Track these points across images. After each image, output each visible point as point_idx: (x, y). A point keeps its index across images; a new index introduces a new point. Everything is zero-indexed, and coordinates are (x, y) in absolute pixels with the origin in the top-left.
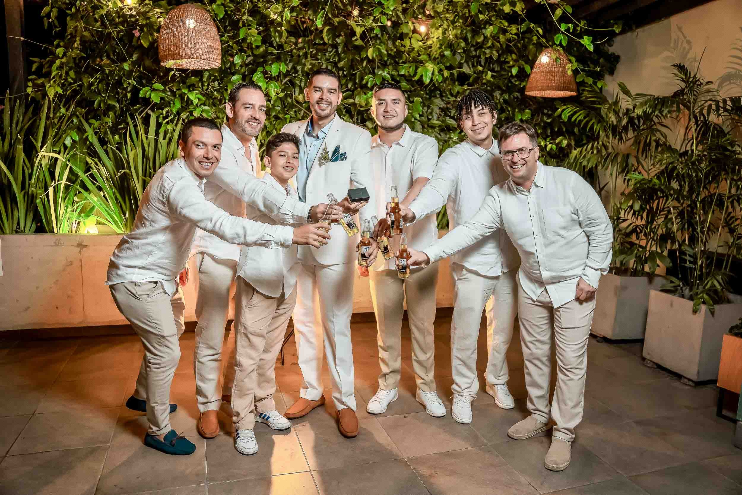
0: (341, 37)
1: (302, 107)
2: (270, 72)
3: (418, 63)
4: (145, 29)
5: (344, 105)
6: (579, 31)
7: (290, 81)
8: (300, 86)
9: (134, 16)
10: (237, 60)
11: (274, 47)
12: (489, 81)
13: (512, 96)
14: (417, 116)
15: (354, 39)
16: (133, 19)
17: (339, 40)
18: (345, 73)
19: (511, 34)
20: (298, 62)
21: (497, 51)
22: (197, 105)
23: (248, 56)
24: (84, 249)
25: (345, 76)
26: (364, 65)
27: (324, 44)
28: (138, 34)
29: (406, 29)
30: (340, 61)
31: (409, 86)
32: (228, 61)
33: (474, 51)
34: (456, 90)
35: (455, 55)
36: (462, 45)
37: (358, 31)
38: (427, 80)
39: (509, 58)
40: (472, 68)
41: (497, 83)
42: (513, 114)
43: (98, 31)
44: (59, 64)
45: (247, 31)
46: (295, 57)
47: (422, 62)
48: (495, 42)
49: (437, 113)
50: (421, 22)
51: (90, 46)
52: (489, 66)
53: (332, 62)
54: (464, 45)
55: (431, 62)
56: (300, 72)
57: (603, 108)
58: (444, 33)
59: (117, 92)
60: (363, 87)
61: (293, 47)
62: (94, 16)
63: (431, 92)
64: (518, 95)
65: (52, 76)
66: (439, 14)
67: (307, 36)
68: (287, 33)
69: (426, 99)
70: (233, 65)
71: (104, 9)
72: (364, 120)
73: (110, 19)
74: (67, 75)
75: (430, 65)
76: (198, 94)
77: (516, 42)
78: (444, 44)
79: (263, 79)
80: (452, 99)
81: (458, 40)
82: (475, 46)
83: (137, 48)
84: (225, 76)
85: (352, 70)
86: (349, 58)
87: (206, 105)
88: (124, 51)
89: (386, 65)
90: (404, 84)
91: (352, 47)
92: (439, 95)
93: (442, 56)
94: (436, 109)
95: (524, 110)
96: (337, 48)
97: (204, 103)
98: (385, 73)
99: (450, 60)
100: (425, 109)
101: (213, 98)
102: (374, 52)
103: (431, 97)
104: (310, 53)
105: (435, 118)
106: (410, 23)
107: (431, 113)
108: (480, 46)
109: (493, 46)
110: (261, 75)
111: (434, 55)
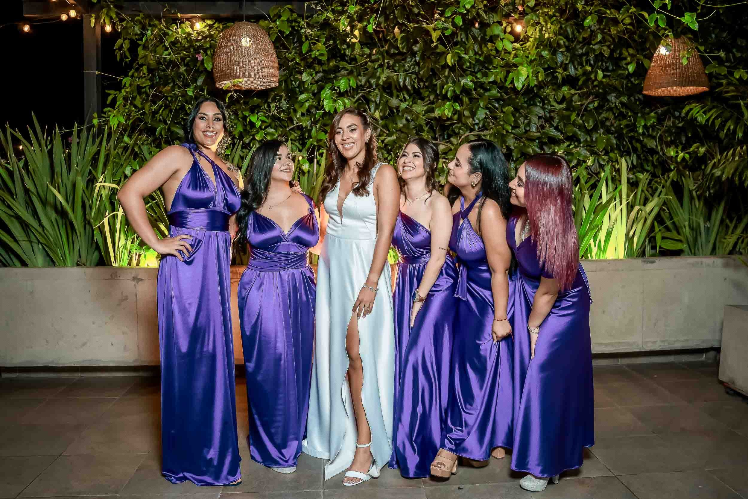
0: (418, 45)
1: (378, 124)
2: (339, 87)
3: (510, 67)
4: (209, 53)
5: (425, 120)
6: (700, 10)
7: (363, 96)
8: (376, 102)
9: (200, 40)
10: (305, 77)
11: (346, 61)
12: (601, 82)
13: (632, 98)
14: (509, 128)
15: (433, 45)
16: (198, 44)
17: (415, 48)
18: (427, 84)
19: (624, 24)
20: (373, 75)
21: (609, 47)
22: (260, 127)
23: (317, 73)
24: (140, 283)
25: (427, 87)
26: (446, 74)
27: (401, 53)
28: (202, 58)
29: (497, 30)
30: (419, 71)
31: (499, 95)
32: (296, 80)
33: (580, 48)
34: (560, 95)
35: (555, 55)
36: (562, 42)
37: (435, 35)
38: (519, 85)
39: (625, 53)
40: (581, 68)
41: (610, 83)
42: (635, 120)
43: (165, 58)
44: (125, 94)
45: (310, 46)
46: (370, 69)
47: (516, 66)
48: (605, 35)
49: (535, 124)
50: (516, 20)
51: (158, 73)
52: (602, 64)
53: (412, 73)
54: (564, 42)
55: (526, 65)
56: (374, 87)
57: (742, 103)
58: (541, 30)
59: (182, 118)
60: (445, 98)
61: (368, 59)
62: (163, 44)
63: (530, 99)
64: (640, 96)
65: (116, 107)
66: (534, 10)
67: (383, 47)
68: (361, 45)
69: (522, 107)
70: (302, 83)
71: (173, 36)
72: (449, 136)
73: (179, 45)
74: (131, 104)
75: (525, 69)
76: (262, 116)
77: (631, 33)
78: (541, 43)
79: (330, 96)
80: (558, 107)
81: (557, 37)
82: (581, 43)
83: (202, 72)
84: (292, 96)
85: (434, 81)
86: (428, 67)
87: (271, 128)
88: (188, 76)
89: (474, 72)
90: (494, 92)
91: (432, 54)
92: (540, 102)
93: (539, 56)
94: (535, 119)
95: (648, 114)
96: (415, 57)
97: (270, 126)
98: (467, 81)
99: (548, 61)
100: (522, 119)
101: (279, 119)
102: (452, 57)
103: (529, 106)
104: (386, 65)
105: (534, 129)
106: (504, 24)
107: (529, 124)
108: (587, 42)
109: (604, 40)
110: (329, 92)
111: (530, 57)
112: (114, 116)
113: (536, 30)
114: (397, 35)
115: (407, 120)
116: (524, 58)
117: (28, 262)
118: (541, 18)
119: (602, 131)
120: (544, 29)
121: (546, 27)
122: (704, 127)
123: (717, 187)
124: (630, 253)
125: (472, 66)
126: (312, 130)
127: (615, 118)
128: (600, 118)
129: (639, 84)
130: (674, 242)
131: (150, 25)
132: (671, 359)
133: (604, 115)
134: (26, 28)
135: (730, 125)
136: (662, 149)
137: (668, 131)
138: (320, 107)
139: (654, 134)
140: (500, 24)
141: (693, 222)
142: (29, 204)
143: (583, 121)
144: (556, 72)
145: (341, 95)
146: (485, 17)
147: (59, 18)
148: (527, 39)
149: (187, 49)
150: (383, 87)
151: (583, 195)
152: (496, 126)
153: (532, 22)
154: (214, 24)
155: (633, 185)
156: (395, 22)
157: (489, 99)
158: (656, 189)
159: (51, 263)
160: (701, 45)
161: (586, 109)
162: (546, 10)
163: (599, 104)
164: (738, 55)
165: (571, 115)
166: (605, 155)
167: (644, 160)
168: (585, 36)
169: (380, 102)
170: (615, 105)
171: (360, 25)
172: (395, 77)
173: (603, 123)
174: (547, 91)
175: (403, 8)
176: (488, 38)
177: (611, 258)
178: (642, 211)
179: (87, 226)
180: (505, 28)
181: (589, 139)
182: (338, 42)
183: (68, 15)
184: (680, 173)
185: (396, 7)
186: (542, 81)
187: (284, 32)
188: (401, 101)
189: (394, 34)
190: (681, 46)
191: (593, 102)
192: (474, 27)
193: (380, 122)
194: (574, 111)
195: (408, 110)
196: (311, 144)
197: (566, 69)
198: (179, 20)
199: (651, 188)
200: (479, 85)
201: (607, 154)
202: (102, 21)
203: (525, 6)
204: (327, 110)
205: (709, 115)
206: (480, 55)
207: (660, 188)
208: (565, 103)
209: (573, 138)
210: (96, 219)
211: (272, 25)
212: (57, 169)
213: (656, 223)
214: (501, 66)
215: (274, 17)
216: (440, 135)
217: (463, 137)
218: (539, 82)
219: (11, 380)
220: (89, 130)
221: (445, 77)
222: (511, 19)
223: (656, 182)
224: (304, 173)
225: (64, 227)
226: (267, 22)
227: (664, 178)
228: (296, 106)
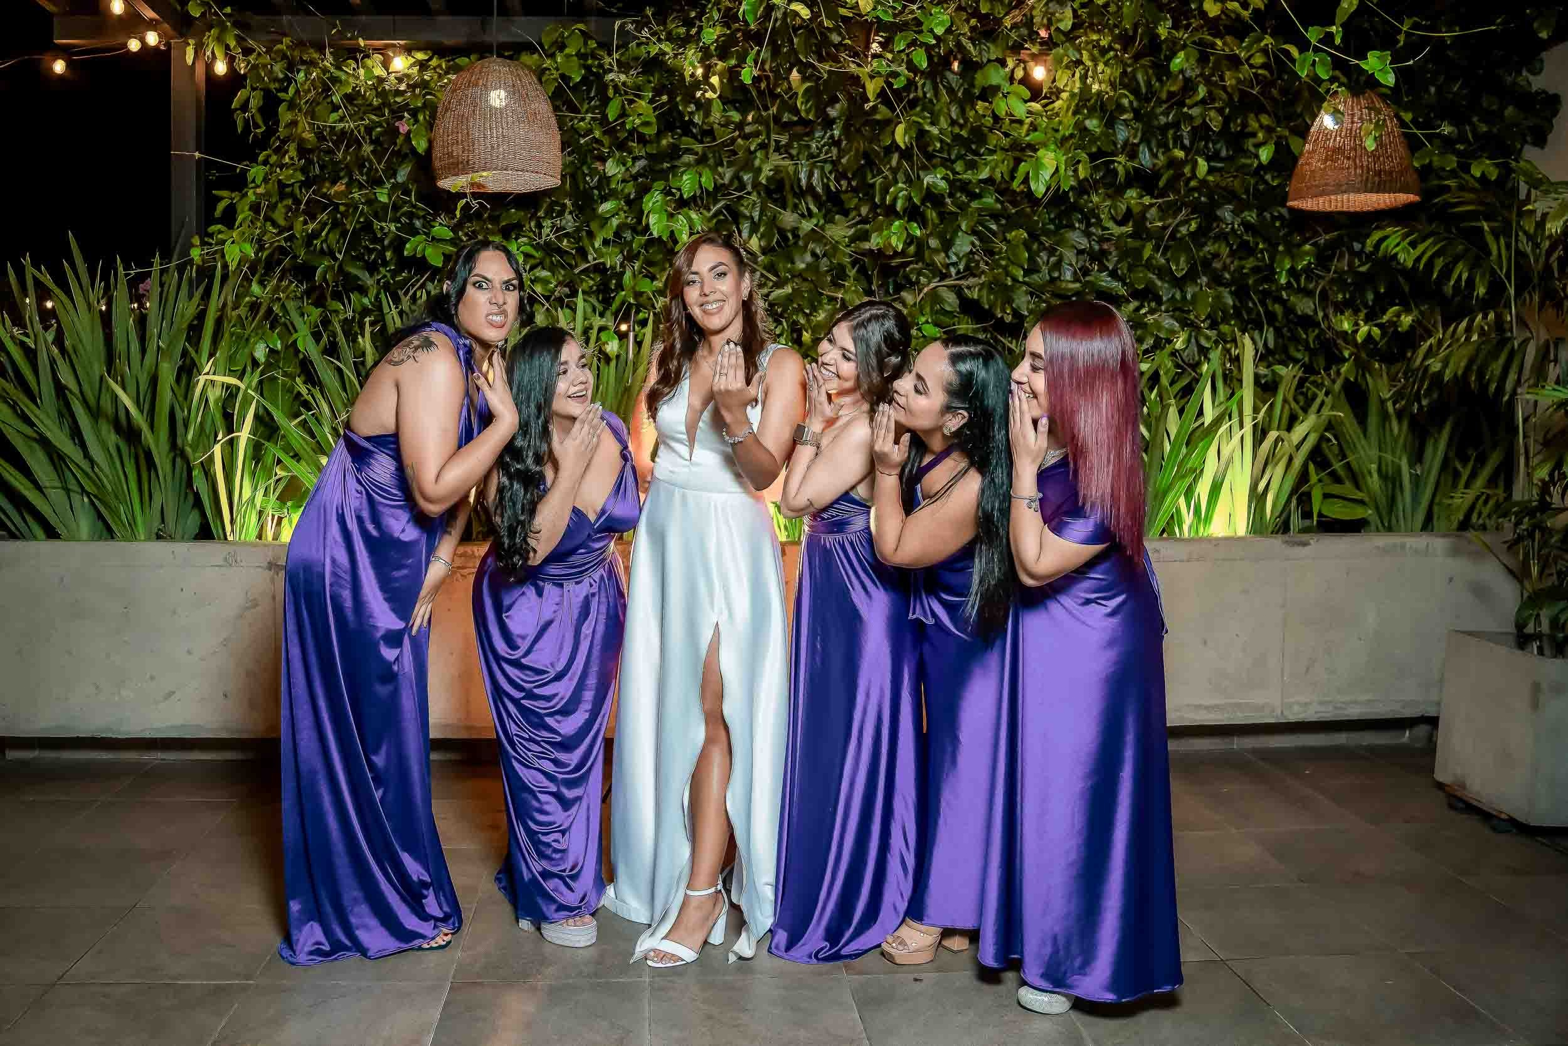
0: (838, 106)
1: (756, 263)
2: (679, 189)
3: (1021, 151)
4: (421, 118)
5: (851, 256)
6: (1402, 43)
7: (727, 207)
8: (752, 218)
9: (402, 93)
10: (612, 168)
11: (694, 137)
12: (1203, 182)
13: (1267, 215)
14: (1019, 275)
15: (867, 106)
16: (398, 99)
17: (833, 112)
18: (854, 183)
19: (1251, 66)
20: (748, 165)
21: (1220, 111)
23: (635, 159)
25: (854, 190)
26: (894, 163)
27: (804, 122)
28: (406, 128)
29: (995, 76)
30: (840, 157)
31: (999, 206)
32: (593, 172)
33: (1162, 114)
34: (1123, 207)
35: (1113, 128)
36: (1125, 102)
37: (872, 88)
38: (1039, 188)
39: (1254, 125)
40: (1163, 153)
41: (1223, 184)
42: (1272, 259)
43: (332, 128)
44: (253, 198)
45: (623, 106)
46: (741, 154)
47: (1033, 148)
48: (1213, 88)
49: (1071, 265)
50: (1034, 57)
51: (319, 158)
52: (1206, 146)
53: (825, 161)
54: (1131, 102)
55: (1053, 147)
56: (749, 188)
57: (1486, 228)
58: (1084, 78)
59: (366, 248)
60: (891, 212)
61: (737, 133)
62: (329, 100)
63: (1059, 216)
64: (1284, 211)
65: (237, 224)
66: (1070, 36)
67: (766, 109)
68: (724, 104)
69: (1047, 233)
70: (605, 179)
71: (348, 83)
72: (899, 288)
73: (360, 101)
74: (267, 218)
75: (1052, 155)
76: (525, 244)
77: (1266, 84)
78: (1085, 102)
79: (662, 206)
80: (1117, 230)
81: (1115, 91)
82: (1165, 102)
83: (406, 156)
84: (585, 204)
85: (869, 176)
86: (857, 150)
87: (543, 268)
88: (379, 164)
89: (949, 160)
90: (989, 200)
91: (865, 124)
92: (1080, 222)
93: (1080, 131)
94: (1069, 255)
95: (1299, 245)
96: (832, 130)
97: (541, 264)
98: (935, 179)
99: (1099, 139)
100: (1044, 255)
101: (560, 252)
102: (906, 132)
103: (1059, 227)
104: (773, 143)
105: (1068, 276)
106: (1011, 63)
107: (1058, 265)
108: (1177, 100)
109: (1210, 98)
110: (659, 198)
111: (1061, 133)
112: (233, 242)
113: (1073, 75)
114: (794, 85)
115: (814, 254)
116: (1050, 133)
117: (60, 530)
118: (1084, 52)
119: (1205, 279)
120: (1090, 73)
121: (1095, 71)
122: (1410, 274)
123: (1435, 396)
124: (1257, 526)
125: (946, 148)
126: (623, 273)
127: (1232, 253)
128: (1201, 254)
129: (1282, 186)
130: (1350, 504)
131: (303, 62)
132: (1341, 739)
133: (1209, 248)
134: (59, 67)
135: (1461, 271)
136: (1326, 316)
137: (1339, 281)
138: (640, 228)
139: (1311, 286)
140: (1003, 63)
141: (1387, 466)
142: (66, 413)
143: (1168, 261)
144: (1114, 161)
145: (682, 204)
146: (972, 49)
147: (125, 45)
148: (1056, 93)
149: (378, 110)
150: (767, 189)
151: (1165, 408)
152: (992, 269)
153: (1066, 61)
154: (430, 59)
155: (1266, 388)
156: (792, 60)
157: (980, 215)
158: (1315, 397)
159: (105, 533)
160: (1406, 110)
161: (1173, 236)
162: (1095, 37)
163: (1199, 227)
164: (1484, 128)
165: (1143, 246)
166: (1211, 327)
167: (1289, 339)
168: (1173, 89)
169: (760, 219)
170: (1233, 228)
171: (720, 65)
172: (791, 169)
173: (1206, 263)
174: (1095, 199)
175: (811, 32)
176: (977, 92)
177: (1220, 536)
178: (1283, 441)
179: (178, 460)
180: (1013, 71)
181: (1178, 296)
182: (678, 99)
183: (143, 41)
184: (1362, 367)
185: (795, 30)
186: (1086, 179)
187: (570, 78)
188: (803, 216)
189: (789, 83)
190: (1365, 111)
191: (1186, 222)
192: (951, 70)
193: (761, 258)
194: (1149, 239)
195: (816, 236)
196: (623, 303)
197: (1133, 155)
198: (361, 52)
199: (1305, 395)
200: (958, 186)
201: (1214, 325)
202: (209, 53)
203: (1053, 29)
204: (655, 234)
205: (1421, 248)
206: (961, 127)
207: (1321, 396)
208: (1131, 224)
209: (1147, 295)
210: (195, 446)
211: (548, 63)
212: (120, 345)
213: (1311, 467)
214: (1002, 149)
215: (550, 47)
216: (879, 287)
217: (926, 290)
218: (1080, 182)
219: (24, 763)
220: (181, 269)
221: (891, 168)
222: (1024, 54)
223: (1314, 383)
224: (608, 359)
225: (133, 461)
226: (536, 56)
227: (1329, 375)
228: (594, 226)
